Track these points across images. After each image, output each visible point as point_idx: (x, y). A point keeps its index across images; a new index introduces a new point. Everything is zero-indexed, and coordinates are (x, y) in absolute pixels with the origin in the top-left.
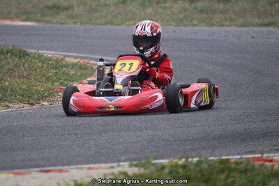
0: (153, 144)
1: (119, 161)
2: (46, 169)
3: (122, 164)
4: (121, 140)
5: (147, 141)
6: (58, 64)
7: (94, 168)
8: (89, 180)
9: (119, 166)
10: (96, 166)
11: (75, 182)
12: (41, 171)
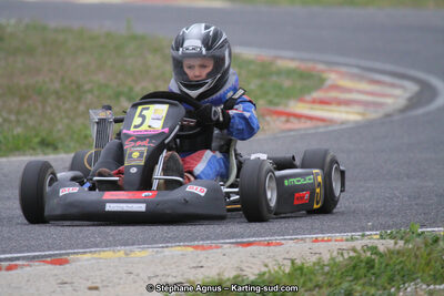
0: (419, 201)
1: (363, 229)
2: (245, 240)
3: (368, 233)
4: (367, 194)
5: (409, 197)
6: (264, 71)
7: (323, 241)
8: (314, 259)
9: (363, 236)
10: (326, 236)
11: (293, 262)
12: (237, 244)
